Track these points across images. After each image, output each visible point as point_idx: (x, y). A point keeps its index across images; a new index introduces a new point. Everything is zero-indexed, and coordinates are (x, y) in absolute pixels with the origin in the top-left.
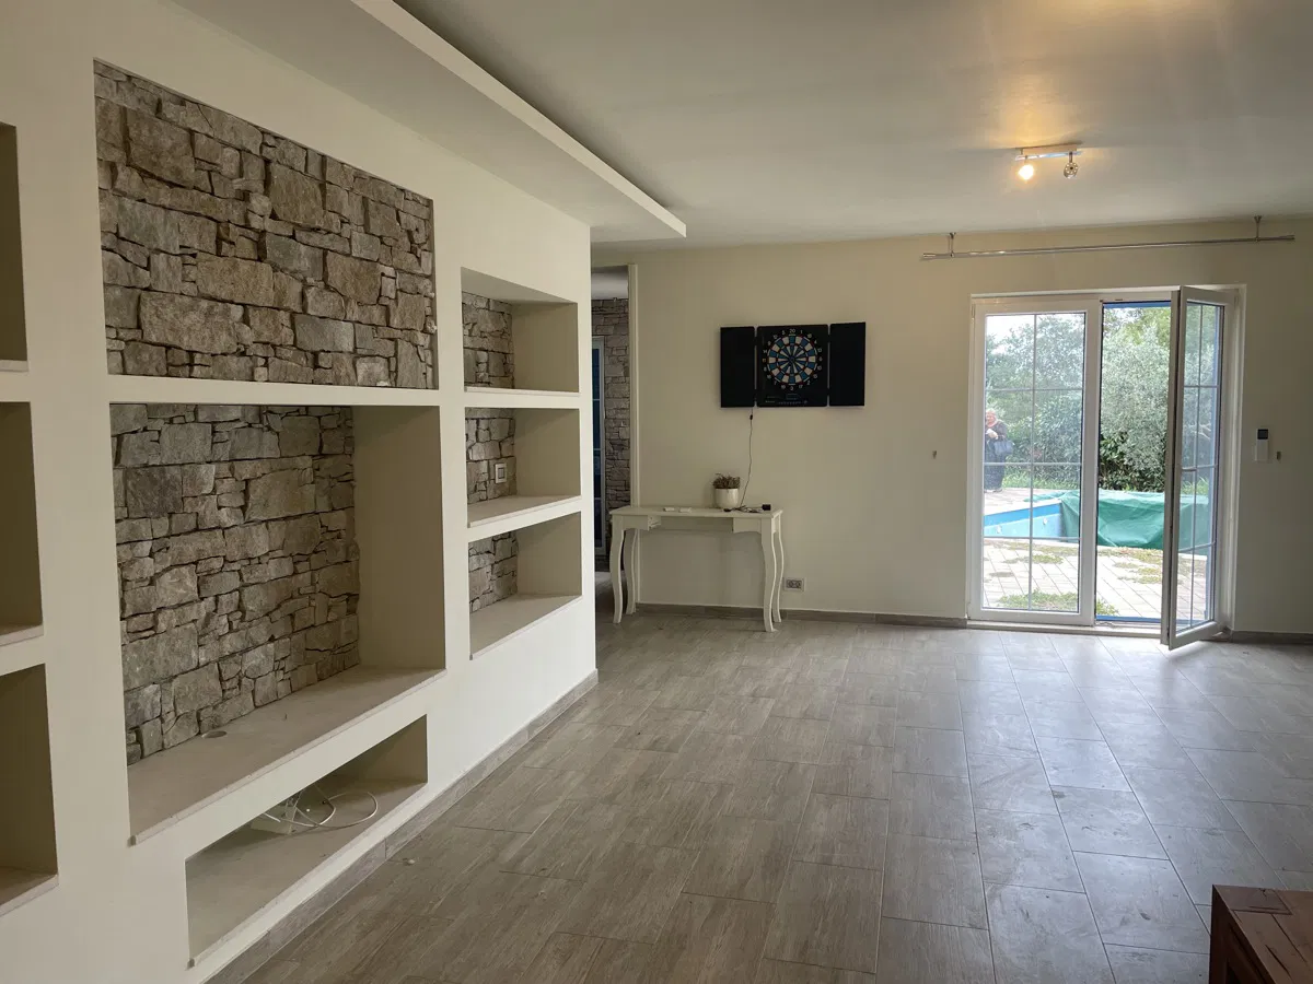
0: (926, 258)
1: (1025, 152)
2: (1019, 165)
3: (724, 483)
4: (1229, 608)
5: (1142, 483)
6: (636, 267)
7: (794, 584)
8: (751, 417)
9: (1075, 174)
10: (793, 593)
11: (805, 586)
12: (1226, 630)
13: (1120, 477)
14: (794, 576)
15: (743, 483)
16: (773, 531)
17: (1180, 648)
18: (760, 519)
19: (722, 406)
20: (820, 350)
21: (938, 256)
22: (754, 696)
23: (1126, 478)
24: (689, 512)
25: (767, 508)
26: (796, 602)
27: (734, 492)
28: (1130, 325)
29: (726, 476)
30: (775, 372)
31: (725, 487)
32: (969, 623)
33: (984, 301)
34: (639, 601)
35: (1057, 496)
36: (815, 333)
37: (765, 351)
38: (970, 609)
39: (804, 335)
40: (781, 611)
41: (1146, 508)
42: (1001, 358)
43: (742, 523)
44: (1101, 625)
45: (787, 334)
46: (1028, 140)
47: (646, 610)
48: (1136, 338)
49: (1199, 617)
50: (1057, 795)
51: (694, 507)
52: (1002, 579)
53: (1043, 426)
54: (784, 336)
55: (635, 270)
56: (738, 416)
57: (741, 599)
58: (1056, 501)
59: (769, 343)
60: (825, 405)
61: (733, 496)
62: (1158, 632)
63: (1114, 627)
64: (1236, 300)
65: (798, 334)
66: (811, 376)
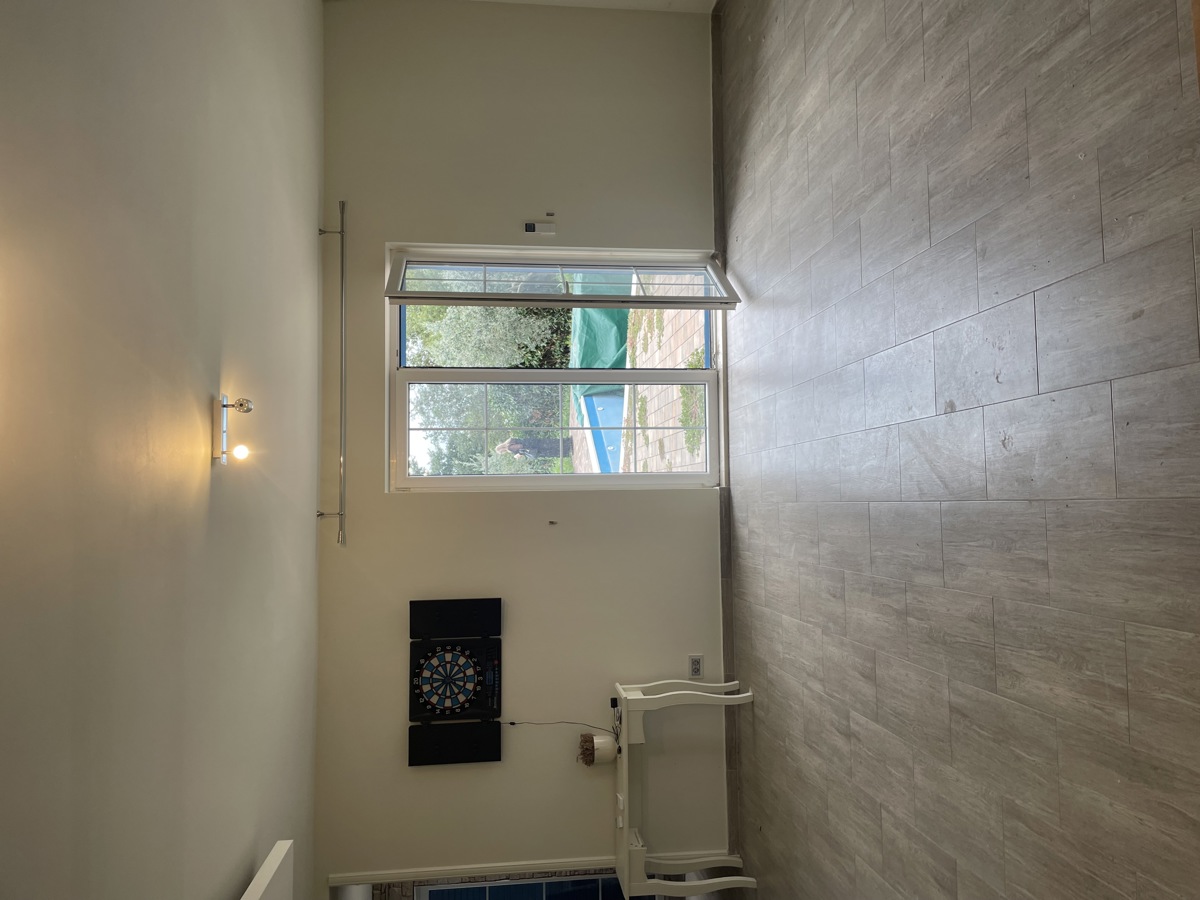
0: (343, 541)
1: (217, 454)
2: (231, 459)
3: (588, 753)
4: (692, 255)
5: (562, 332)
6: (331, 876)
7: (696, 667)
8: (513, 724)
9: (247, 401)
10: (707, 668)
11: (696, 654)
12: (713, 257)
13: (557, 349)
14: (687, 667)
15: (586, 730)
16: (639, 695)
17: (738, 293)
18: (628, 711)
19: (498, 758)
20: (439, 649)
21: (341, 528)
22: (849, 735)
23: (557, 344)
24: (622, 797)
25: (614, 703)
26: (715, 664)
27: (598, 741)
28: (424, 343)
29: (579, 751)
30: (462, 698)
31: (593, 754)
32: (723, 485)
33: (392, 482)
34: (726, 851)
35: (577, 399)
36: (419, 656)
37: (438, 711)
38: (707, 485)
39: (421, 667)
40: (725, 682)
41: (586, 328)
42: (451, 445)
43: (633, 733)
44: (716, 363)
45: (419, 687)
46: (202, 451)
47: (736, 844)
48: (435, 338)
49: (700, 279)
50: (951, 408)
51: (615, 790)
52: (666, 450)
53: (513, 410)
54: (422, 690)
55: (335, 877)
56: (511, 740)
57: (717, 730)
58: (582, 400)
59: (429, 707)
60: (500, 641)
61: (601, 742)
62: (720, 312)
63: (717, 353)
64: (401, 251)
65: (419, 675)
66: (467, 657)
